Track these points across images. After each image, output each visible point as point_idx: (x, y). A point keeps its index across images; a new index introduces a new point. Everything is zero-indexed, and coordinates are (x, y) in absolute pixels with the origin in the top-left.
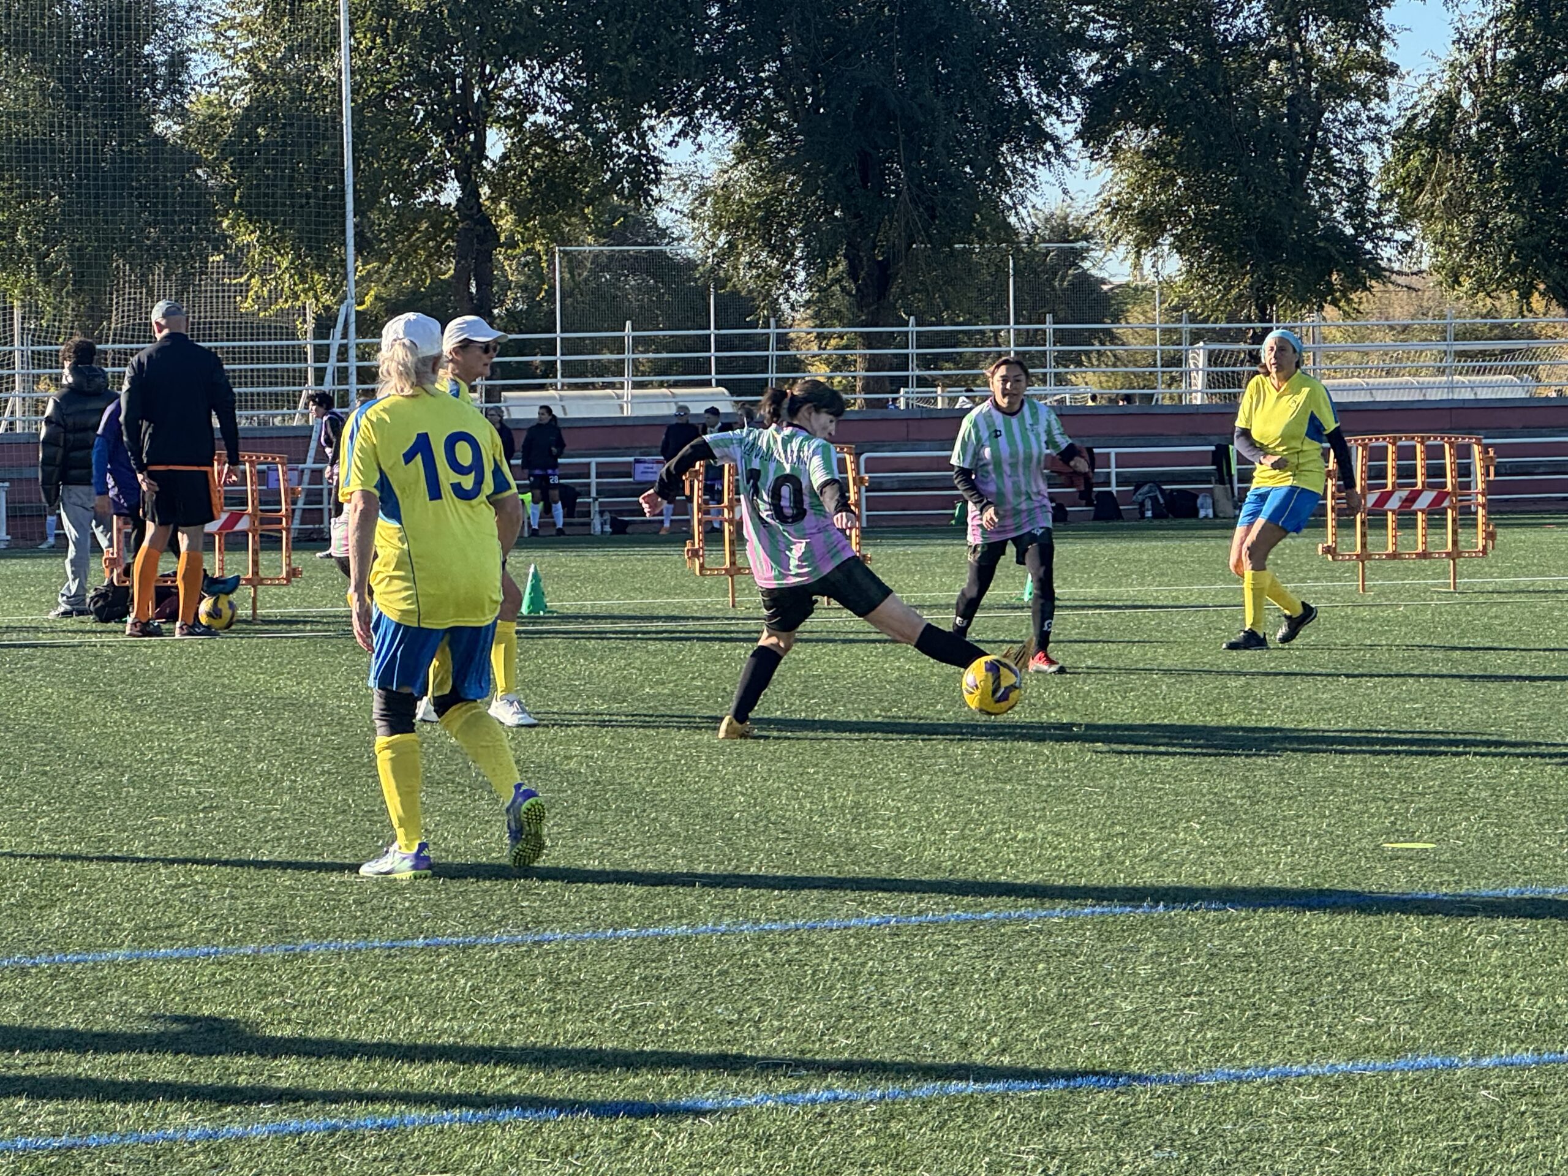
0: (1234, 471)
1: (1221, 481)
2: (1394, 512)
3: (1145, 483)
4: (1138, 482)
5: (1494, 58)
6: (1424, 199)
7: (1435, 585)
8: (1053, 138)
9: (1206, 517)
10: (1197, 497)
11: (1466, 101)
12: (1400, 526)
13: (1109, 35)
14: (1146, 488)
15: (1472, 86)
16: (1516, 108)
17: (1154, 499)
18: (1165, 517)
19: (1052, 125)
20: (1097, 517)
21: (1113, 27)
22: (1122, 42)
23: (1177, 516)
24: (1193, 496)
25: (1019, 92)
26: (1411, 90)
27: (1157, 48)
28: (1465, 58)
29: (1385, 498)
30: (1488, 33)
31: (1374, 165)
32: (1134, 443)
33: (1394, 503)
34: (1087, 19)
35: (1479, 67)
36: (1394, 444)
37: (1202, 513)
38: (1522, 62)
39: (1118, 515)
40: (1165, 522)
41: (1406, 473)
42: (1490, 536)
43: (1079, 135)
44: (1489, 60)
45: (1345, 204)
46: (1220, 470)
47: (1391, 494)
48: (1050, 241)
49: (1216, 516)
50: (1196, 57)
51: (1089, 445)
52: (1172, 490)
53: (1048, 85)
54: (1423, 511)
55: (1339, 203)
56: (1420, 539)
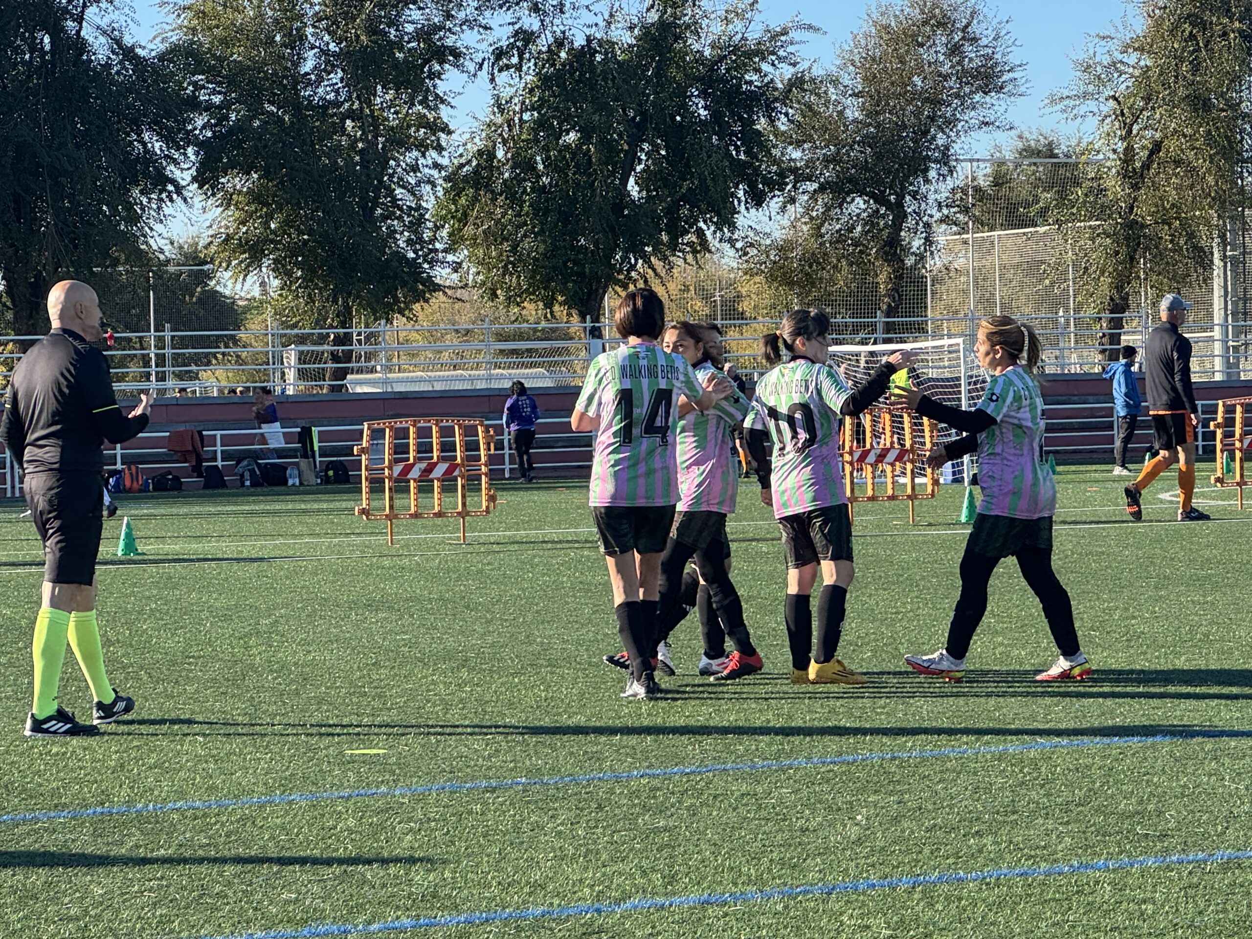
0: (316, 448)
1: (305, 456)
2: (415, 480)
3: (245, 458)
4: (239, 457)
5: (521, 119)
6: (469, 230)
7: (450, 538)
8: (173, 182)
9: (294, 485)
10: (286, 469)
11: (500, 154)
12: (420, 490)
13: (217, 99)
14: (245, 463)
15: (504, 142)
16: (538, 158)
17: (252, 472)
18: (261, 485)
19: (172, 171)
20: (206, 487)
21: (220, 93)
22: (226, 105)
23: (270, 485)
24: (283, 468)
25: (144, 145)
26: (457, 144)
27: (256, 110)
28: (499, 120)
29: (408, 469)
30: (516, 100)
31: (429, 203)
32: (237, 426)
33: (415, 473)
34: (197, 86)
35: (509, 126)
36: (414, 426)
37: (290, 482)
38: (541, 124)
39: (224, 485)
40: (259, 489)
41: (425, 449)
42: (492, 499)
43: (194, 179)
44: (517, 121)
45: (406, 234)
46: (304, 447)
47: (413, 465)
48: (183, 265)
49: (301, 484)
50: (287, 118)
51: (199, 429)
52: (267, 464)
53: (169, 139)
54: (438, 480)
55: (402, 233)
56: (436, 502)
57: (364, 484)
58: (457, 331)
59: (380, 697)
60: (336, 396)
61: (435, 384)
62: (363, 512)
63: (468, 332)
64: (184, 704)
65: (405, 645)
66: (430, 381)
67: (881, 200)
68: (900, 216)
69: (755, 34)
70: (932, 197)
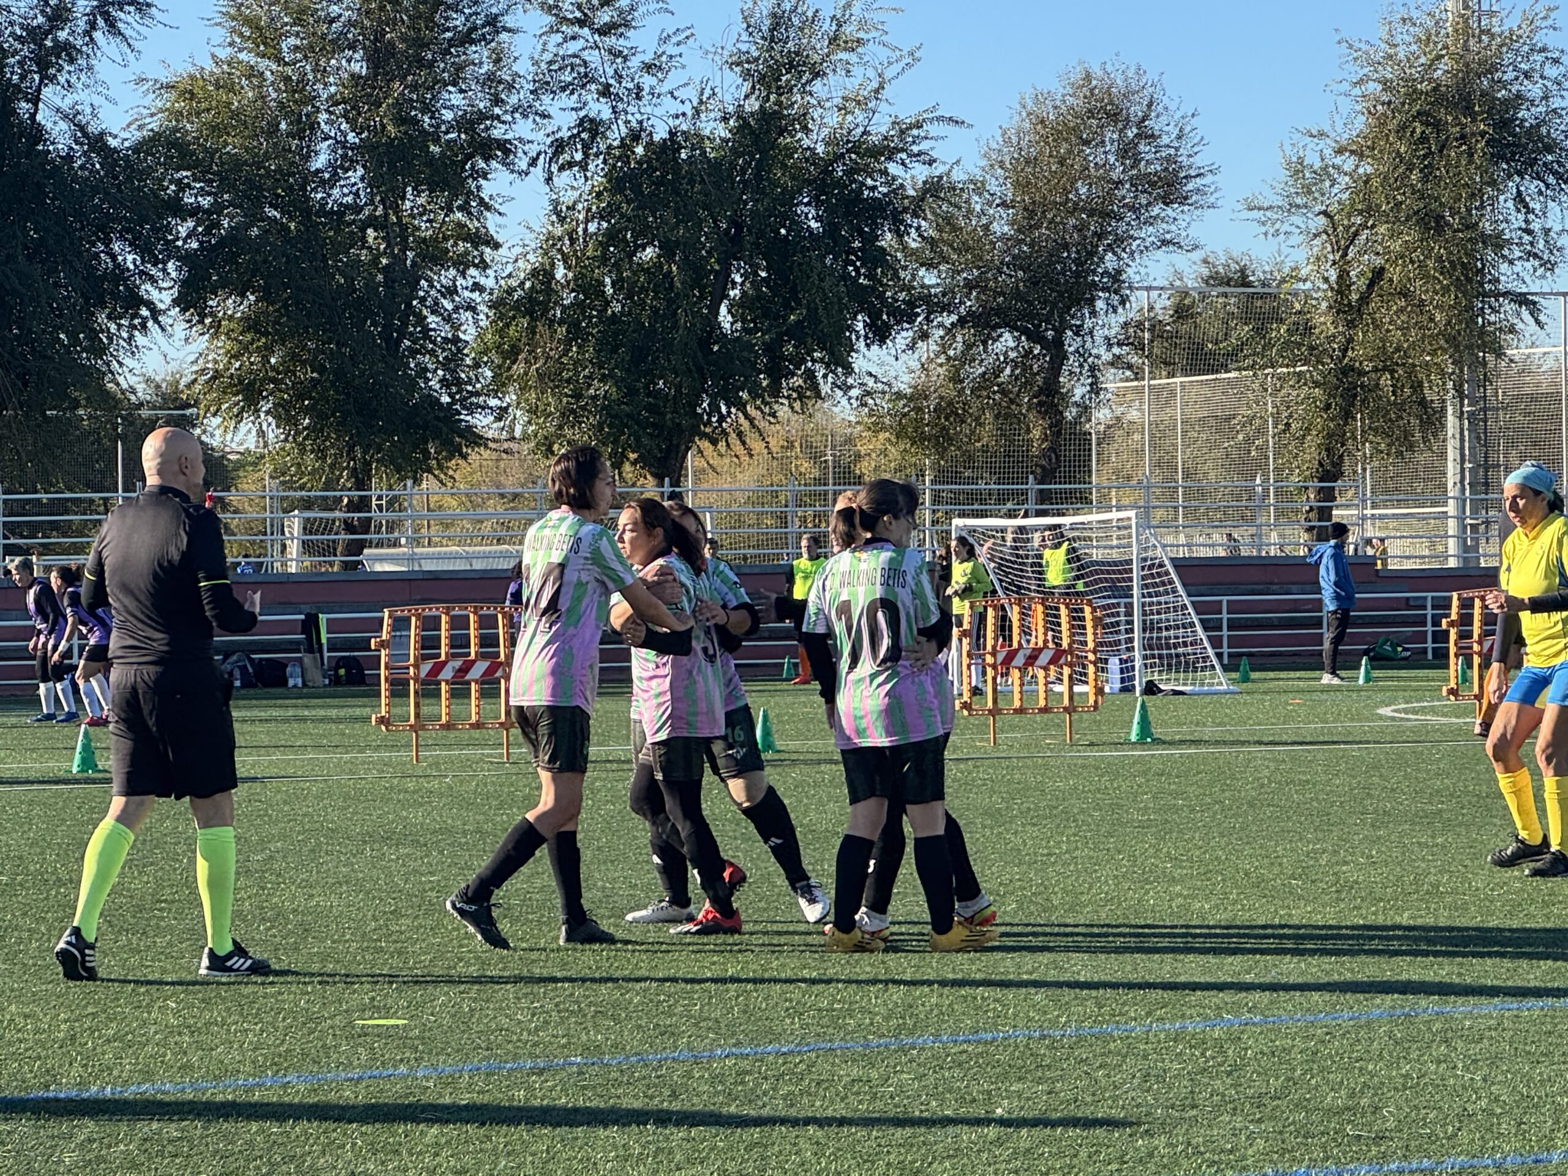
0: (324, 641)
1: (310, 650)
2: (447, 682)
3: (234, 653)
5: (585, 230)
6: (519, 368)
7: (491, 756)
8: (150, 305)
9: (295, 686)
10: (286, 666)
11: (560, 273)
12: (454, 694)
13: (205, 202)
15: (565, 259)
16: (608, 280)
17: (243, 669)
18: (254, 686)
19: (147, 290)
21: (209, 194)
22: (217, 208)
23: (266, 685)
24: (282, 665)
25: (114, 257)
26: (505, 260)
27: (254, 216)
28: (558, 231)
29: (439, 668)
30: (580, 207)
31: (469, 333)
33: (447, 673)
34: (182, 186)
35: (571, 239)
36: (447, 614)
37: (291, 682)
38: (612, 237)
40: (252, 691)
41: (459, 643)
43: (176, 302)
44: (581, 233)
45: (440, 372)
46: (309, 638)
47: (445, 663)
48: (160, 409)
49: (305, 685)
50: (292, 226)
52: (261, 659)
53: (146, 251)
54: (476, 682)
55: (435, 371)
56: (474, 710)
57: (383, 685)
58: (502, 496)
59: (400, 953)
60: (351, 575)
61: (474, 561)
62: (382, 721)
63: (516, 496)
64: (153, 960)
65: (432, 889)
66: (468, 558)
67: (1035, 337)
68: (1058, 355)
69: (880, 127)
70: (1099, 334)
